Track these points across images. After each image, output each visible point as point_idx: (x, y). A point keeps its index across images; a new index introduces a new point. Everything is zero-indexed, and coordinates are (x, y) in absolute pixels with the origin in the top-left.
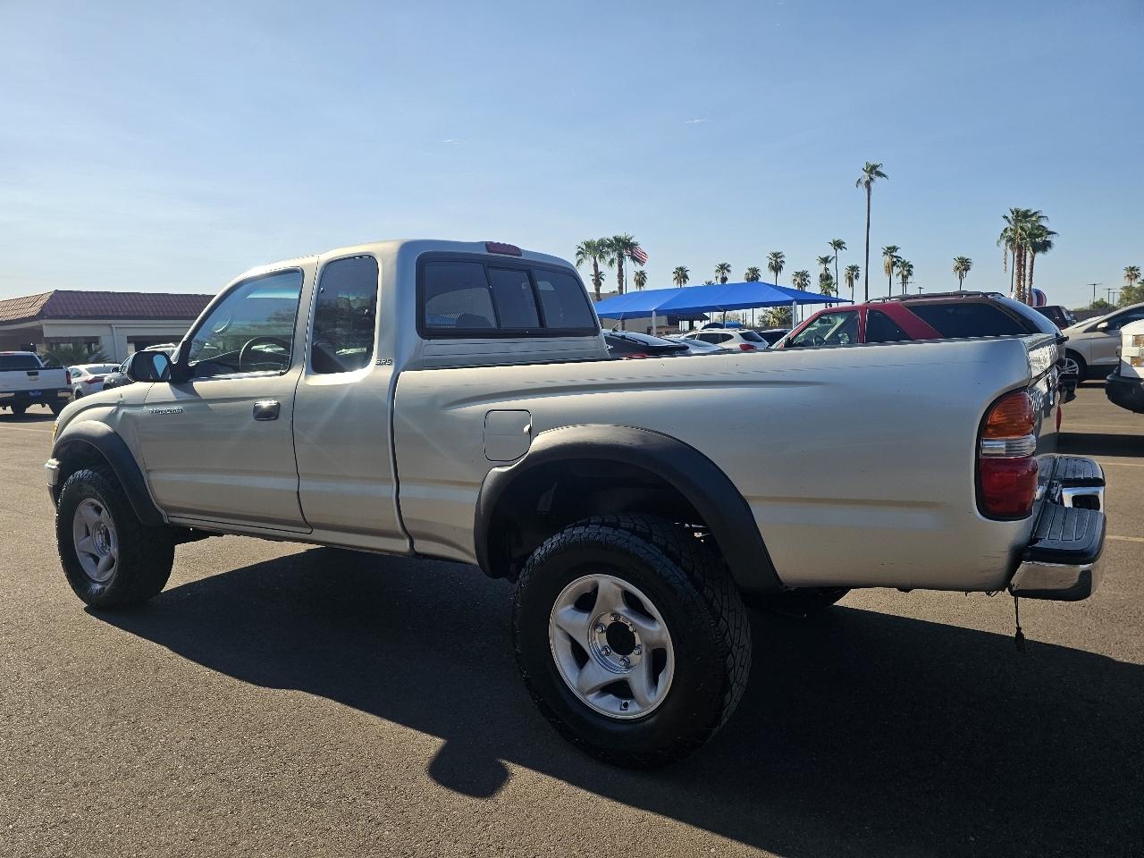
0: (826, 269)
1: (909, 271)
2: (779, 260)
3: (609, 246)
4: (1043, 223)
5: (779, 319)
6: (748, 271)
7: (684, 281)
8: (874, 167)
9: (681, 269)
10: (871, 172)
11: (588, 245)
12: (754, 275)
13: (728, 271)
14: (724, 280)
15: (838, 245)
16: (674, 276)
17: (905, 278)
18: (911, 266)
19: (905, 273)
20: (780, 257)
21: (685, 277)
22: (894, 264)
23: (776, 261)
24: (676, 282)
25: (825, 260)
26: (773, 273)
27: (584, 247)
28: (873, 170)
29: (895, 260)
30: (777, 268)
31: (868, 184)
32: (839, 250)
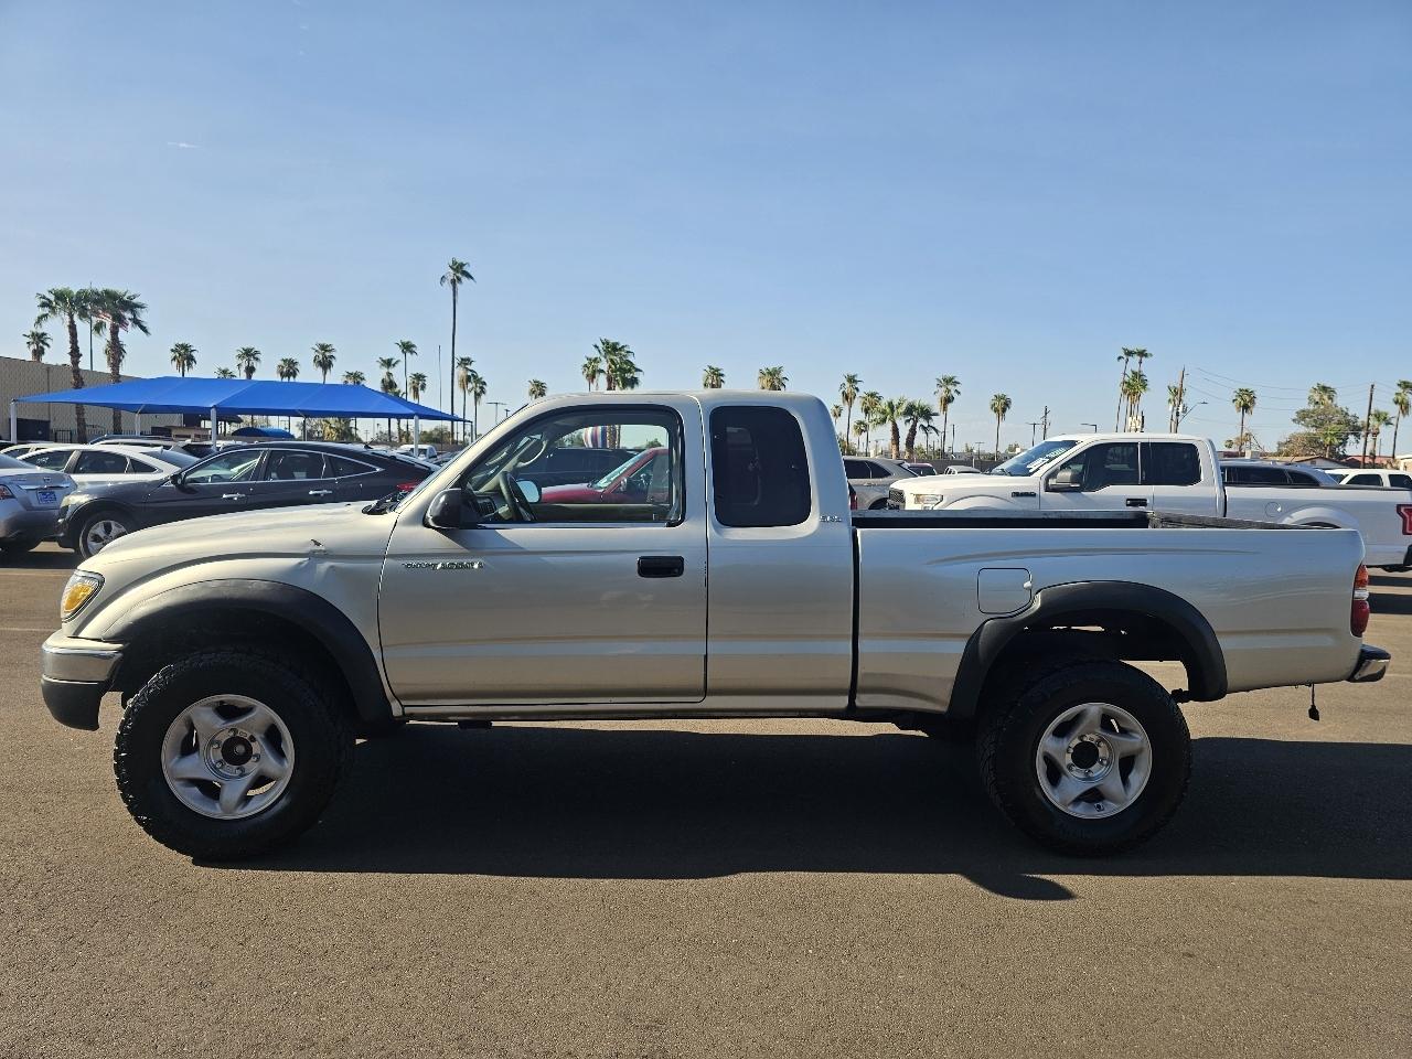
0: (389, 374)
1: (482, 388)
2: (327, 354)
3: (96, 302)
4: (631, 358)
5: (337, 430)
6: (282, 363)
7: (189, 364)
8: (462, 265)
9: (185, 347)
10: (456, 270)
11: (61, 296)
12: (290, 368)
13: (257, 359)
14: (250, 370)
15: (407, 348)
16: (172, 354)
17: (477, 396)
18: (485, 383)
19: (478, 390)
20: (330, 351)
21: (191, 359)
22: (468, 379)
23: (323, 354)
24: (175, 363)
25: (388, 363)
26: (320, 370)
27: (52, 298)
28: (460, 270)
29: (470, 373)
30: (325, 364)
31: (453, 282)
32: (408, 354)
